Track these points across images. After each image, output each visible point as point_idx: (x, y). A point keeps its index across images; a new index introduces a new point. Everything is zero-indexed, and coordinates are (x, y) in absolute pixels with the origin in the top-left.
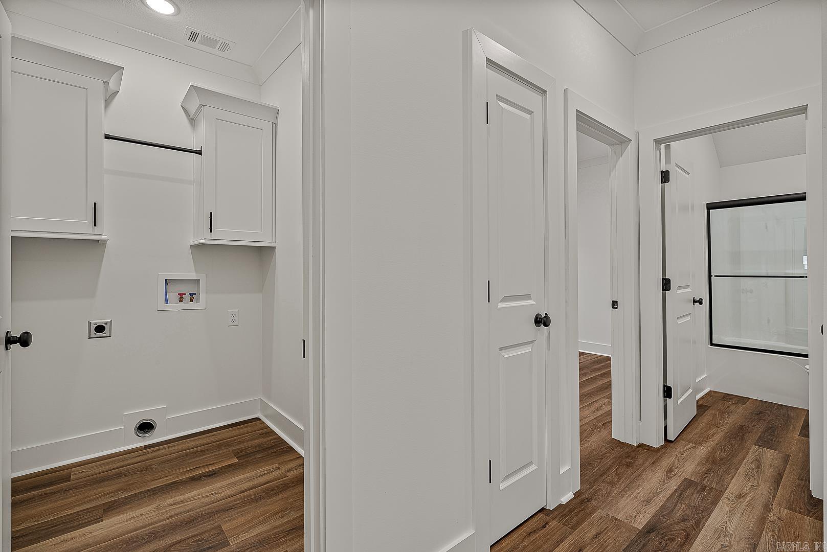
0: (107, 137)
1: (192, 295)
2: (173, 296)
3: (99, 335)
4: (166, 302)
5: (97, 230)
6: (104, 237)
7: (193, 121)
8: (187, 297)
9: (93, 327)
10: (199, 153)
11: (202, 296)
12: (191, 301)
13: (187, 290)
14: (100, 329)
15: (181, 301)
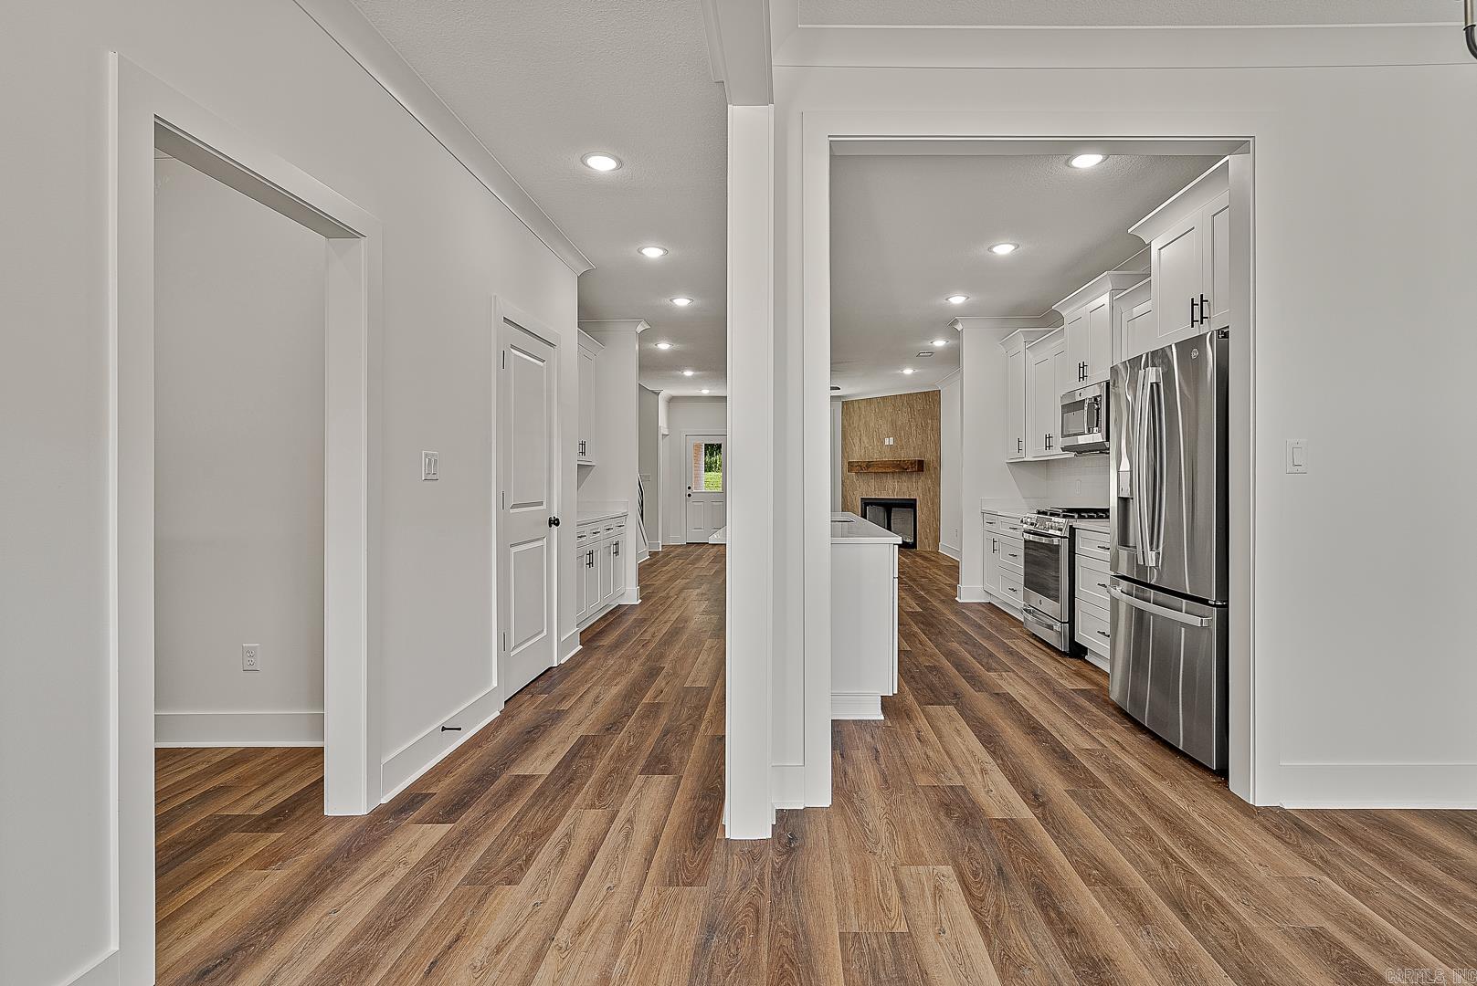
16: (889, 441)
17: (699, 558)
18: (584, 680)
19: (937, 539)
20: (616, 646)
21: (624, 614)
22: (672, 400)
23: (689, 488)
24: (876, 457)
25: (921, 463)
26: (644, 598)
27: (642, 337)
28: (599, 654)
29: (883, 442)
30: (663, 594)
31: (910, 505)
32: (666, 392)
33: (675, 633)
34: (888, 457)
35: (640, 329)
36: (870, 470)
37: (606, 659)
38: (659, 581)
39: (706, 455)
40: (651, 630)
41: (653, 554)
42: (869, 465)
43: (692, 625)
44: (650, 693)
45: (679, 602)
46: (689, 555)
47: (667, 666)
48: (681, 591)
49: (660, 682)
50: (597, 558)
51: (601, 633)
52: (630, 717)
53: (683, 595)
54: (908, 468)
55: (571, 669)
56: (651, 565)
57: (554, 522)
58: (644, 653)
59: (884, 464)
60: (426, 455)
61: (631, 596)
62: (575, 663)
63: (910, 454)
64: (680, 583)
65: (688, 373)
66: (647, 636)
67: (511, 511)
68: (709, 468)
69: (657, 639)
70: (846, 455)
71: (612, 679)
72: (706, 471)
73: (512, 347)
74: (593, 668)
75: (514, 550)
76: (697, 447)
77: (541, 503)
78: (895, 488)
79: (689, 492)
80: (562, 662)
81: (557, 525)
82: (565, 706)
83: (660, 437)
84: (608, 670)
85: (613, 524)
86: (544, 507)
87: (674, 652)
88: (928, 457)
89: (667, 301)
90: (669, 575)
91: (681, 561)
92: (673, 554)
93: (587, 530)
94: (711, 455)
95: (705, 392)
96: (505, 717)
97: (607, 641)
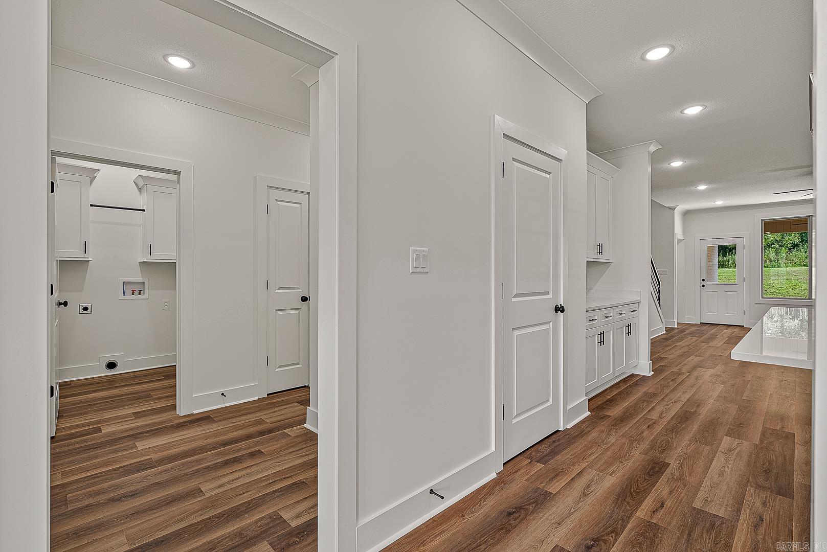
0: (91, 205)
1: (140, 291)
2: (128, 291)
3: (84, 312)
4: (124, 295)
5: (86, 255)
6: (89, 259)
7: (140, 190)
8: (136, 292)
9: (81, 308)
10: (144, 210)
11: (146, 291)
12: (140, 294)
13: (137, 288)
14: (86, 309)
15: (133, 294)
17: (713, 337)
18: (581, 457)
20: (622, 419)
21: (636, 384)
22: (686, 214)
23: (703, 280)
26: (657, 371)
27: (655, 158)
28: (603, 426)
30: (675, 369)
32: (681, 207)
33: (685, 417)
35: (653, 148)
37: (609, 434)
38: (672, 354)
39: (719, 255)
40: (660, 408)
41: (669, 330)
43: (704, 412)
44: (648, 503)
45: (691, 380)
46: (702, 333)
47: (673, 463)
48: (694, 368)
49: (661, 488)
50: (609, 338)
51: (611, 402)
52: (618, 535)
53: (695, 374)
55: (574, 438)
56: (666, 339)
57: (559, 309)
58: (649, 436)
60: (414, 251)
61: (644, 368)
62: (579, 432)
64: (693, 360)
65: (702, 187)
66: (654, 415)
67: (514, 300)
68: (722, 265)
69: (665, 421)
71: (609, 464)
72: (719, 267)
73: (514, 159)
74: (595, 443)
75: (517, 333)
76: (711, 249)
77: (547, 293)
79: (703, 283)
80: (569, 427)
81: (562, 311)
82: (554, 488)
83: (676, 242)
84: (607, 449)
85: (626, 310)
86: (550, 296)
87: (683, 445)
89: (678, 113)
90: (683, 350)
91: (695, 339)
92: (687, 332)
93: (599, 315)
94: (724, 255)
95: (719, 203)
96: (499, 482)
97: (615, 411)
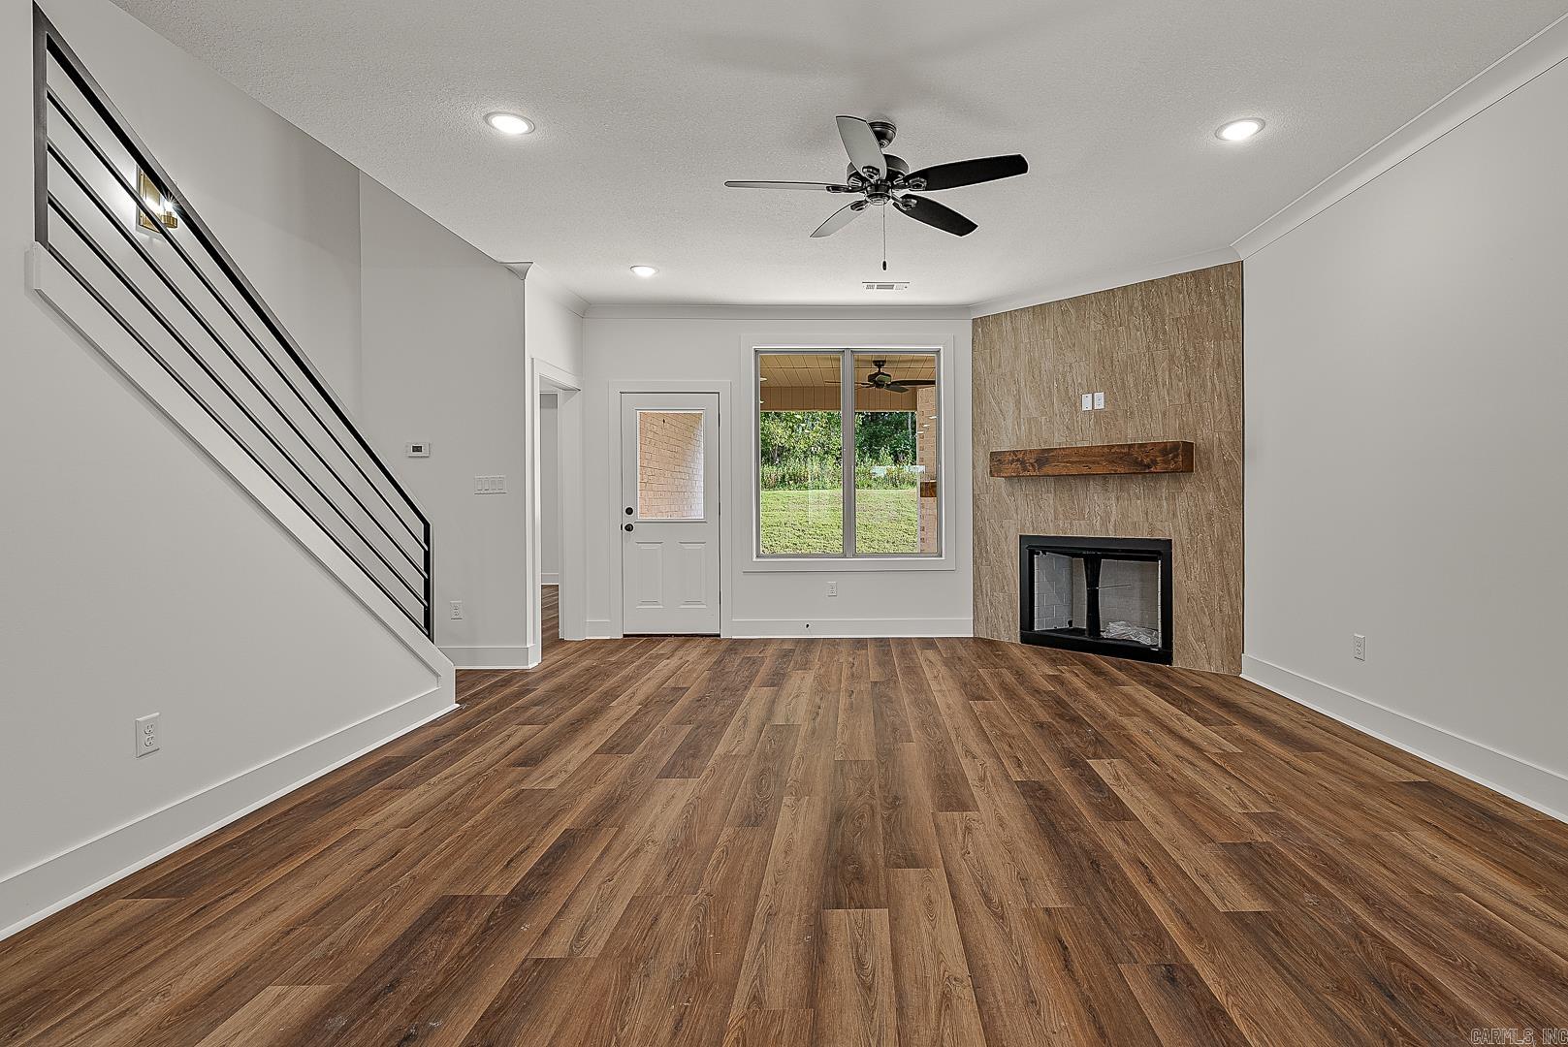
16: (1094, 401)
19: (1234, 646)
24: (1058, 440)
25: (1188, 448)
29: (1076, 405)
31: (1155, 553)
34: (1090, 438)
36: (1048, 469)
42: (1044, 457)
54: (1154, 462)
59: (1085, 455)
63: (1159, 431)
70: (983, 438)
78: (1108, 514)
79: (628, 520)
88: (1206, 434)
